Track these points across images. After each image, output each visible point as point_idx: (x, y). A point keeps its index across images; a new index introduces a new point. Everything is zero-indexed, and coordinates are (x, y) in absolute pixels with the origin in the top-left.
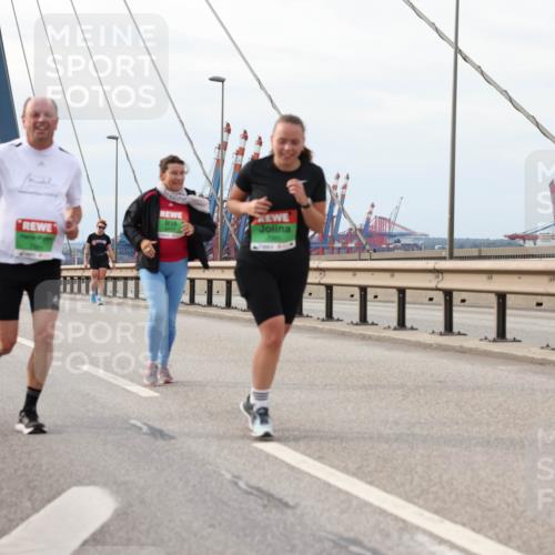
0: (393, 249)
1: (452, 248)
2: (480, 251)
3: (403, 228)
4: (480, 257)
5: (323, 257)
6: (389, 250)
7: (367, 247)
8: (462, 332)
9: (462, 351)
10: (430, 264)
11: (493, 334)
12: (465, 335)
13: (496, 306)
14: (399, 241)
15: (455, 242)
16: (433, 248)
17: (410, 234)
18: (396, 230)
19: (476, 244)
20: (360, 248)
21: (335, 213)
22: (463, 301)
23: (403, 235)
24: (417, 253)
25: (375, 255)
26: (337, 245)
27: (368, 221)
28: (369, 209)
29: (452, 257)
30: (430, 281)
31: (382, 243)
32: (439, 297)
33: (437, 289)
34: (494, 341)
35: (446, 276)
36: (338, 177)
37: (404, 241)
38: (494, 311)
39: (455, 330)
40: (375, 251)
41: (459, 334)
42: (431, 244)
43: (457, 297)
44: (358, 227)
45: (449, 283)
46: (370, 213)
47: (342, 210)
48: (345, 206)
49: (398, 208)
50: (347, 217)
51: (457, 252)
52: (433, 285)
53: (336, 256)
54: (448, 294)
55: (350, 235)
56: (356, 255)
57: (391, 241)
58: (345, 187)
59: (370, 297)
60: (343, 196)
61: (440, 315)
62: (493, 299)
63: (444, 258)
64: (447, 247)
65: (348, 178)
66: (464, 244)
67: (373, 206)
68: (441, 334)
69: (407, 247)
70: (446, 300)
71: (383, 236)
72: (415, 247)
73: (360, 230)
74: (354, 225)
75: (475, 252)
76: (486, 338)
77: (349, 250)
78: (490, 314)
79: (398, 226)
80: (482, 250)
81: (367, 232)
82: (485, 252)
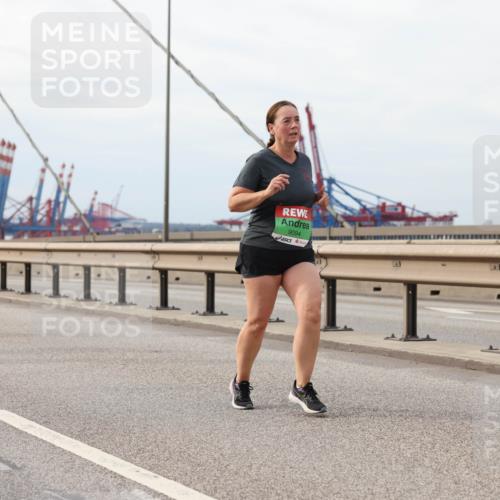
0: (114, 233)
1: (167, 231)
2: (192, 235)
3: (124, 213)
4: (192, 240)
5: (50, 239)
6: (110, 233)
7: (91, 230)
8: (176, 306)
9: (177, 324)
10: (148, 246)
11: (203, 308)
12: (178, 309)
13: (205, 283)
14: (120, 225)
15: (170, 228)
16: (150, 231)
17: (130, 218)
18: (117, 215)
19: (188, 228)
20: (85, 231)
21: (62, 199)
22: (177, 279)
23: (124, 220)
24: (136, 236)
25: (99, 238)
26: (64, 228)
27: (92, 206)
28: (92, 196)
29: (167, 240)
30: (148, 261)
31: (104, 226)
32: (156, 276)
33: (154, 268)
34: (204, 314)
35: (162, 257)
36: (64, 166)
37: (125, 225)
38: (204, 288)
39: (170, 305)
40: (98, 234)
41: (173, 308)
42: (148, 228)
43: (171, 276)
44: (83, 212)
45: (164, 263)
46: (94, 199)
47: (67, 197)
48: (71, 193)
49: (119, 195)
50: (72, 202)
51: (172, 235)
53: (62, 238)
54: (164, 273)
55: (76, 220)
56: (81, 238)
57: (113, 225)
58: (70, 176)
60: (69, 184)
61: (156, 292)
62: (203, 278)
63: (160, 241)
64: (163, 230)
65: (73, 167)
66: (179, 228)
67: (96, 193)
68: (157, 309)
69: (127, 231)
70: (162, 278)
71: (105, 220)
72: (134, 232)
73: (85, 215)
74: (79, 211)
75: (187, 236)
76: (197, 312)
77: (74, 233)
78: (201, 290)
79: (121, 212)
80: (193, 233)
81: (90, 216)
82: (197, 235)
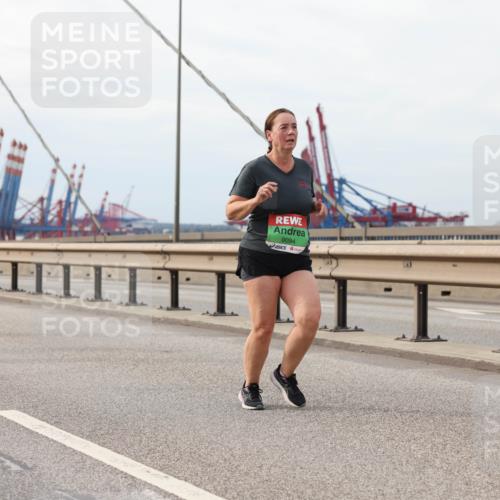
0: (125, 233)
1: (178, 232)
2: (203, 235)
3: (135, 214)
4: (203, 240)
5: (61, 239)
6: (121, 233)
7: (102, 231)
8: (187, 307)
9: (187, 324)
10: (159, 247)
11: (214, 309)
12: (189, 310)
13: (216, 283)
14: (130, 226)
15: (181, 228)
16: (161, 232)
17: (141, 219)
18: (128, 216)
19: (199, 229)
20: (96, 232)
21: (73, 199)
22: (188, 279)
23: (134, 220)
24: (146, 237)
25: (110, 238)
26: (75, 228)
27: (103, 207)
28: (103, 196)
29: (178, 240)
30: (158, 262)
31: (116, 227)
32: (167, 276)
33: (164, 269)
34: (215, 315)
35: (173, 257)
36: (75, 167)
37: (135, 225)
38: (215, 288)
39: (181, 305)
40: (109, 234)
41: (184, 309)
42: (159, 228)
43: (182, 276)
44: (93, 212)
45: (175, 263)
46: (105, 200)
47: (78, 197)
48: (82, 194)
49: (129, 195)
50: (83, 203)
51: (182, 236)
52: (161, 265)
53: (72, 238)
54: (174, 273)
55: (86, 221)
56: (91, 238)
57: (123, 225)
58: (81, 176)
59: (104, 276)
60: (80, 185)
61: (167, 292)
62: (214, 278)
63: (170, 241)
64: (174, 231)
65: (84, 167)
66: (190, 229)
67: (107, 193)
68: (168, 309)
69: (138, 231)
70: (172, 279)
71: (116, 220)
72: (145, 232)
73: (96, 216)
74: (89, 211)
75: (198, 236)
76: (208, 313)
77: (85, 234)
78: (211, 291)
79: (131, 212)
80: (204, 234)
81: (101, 217)
82: (208, 235)
